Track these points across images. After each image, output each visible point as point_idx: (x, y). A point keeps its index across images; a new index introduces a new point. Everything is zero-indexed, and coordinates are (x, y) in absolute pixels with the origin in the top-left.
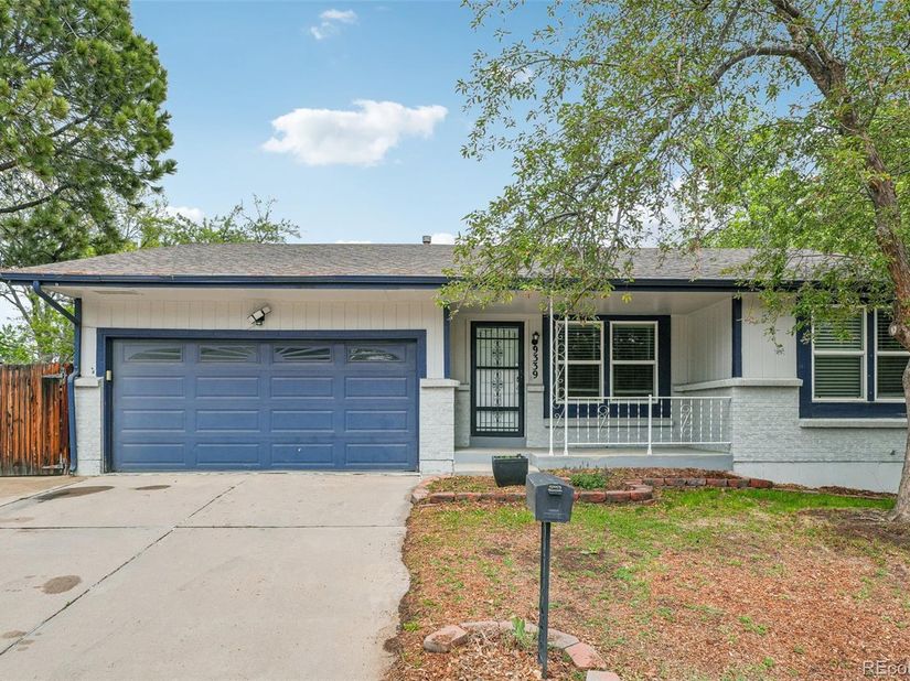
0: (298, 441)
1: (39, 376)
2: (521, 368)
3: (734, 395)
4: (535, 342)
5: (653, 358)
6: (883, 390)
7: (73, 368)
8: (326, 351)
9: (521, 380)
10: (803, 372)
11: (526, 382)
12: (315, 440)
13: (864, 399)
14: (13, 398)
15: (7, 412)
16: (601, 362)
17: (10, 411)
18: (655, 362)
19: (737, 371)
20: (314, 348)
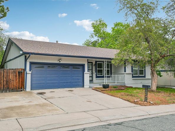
0: (64, 83)
1: (17, 71)
2: (92, 70)
3: (125, 75)
4: (94, 65)
5: (109, 68)
6: (140, 74)
7: (25, 70)
8: (69, 67)
9: (92, 72)
10: (132, 72)
11: (93, 72)
12: (67, 82)
13: (138, 75)
14: (12, 76)
15: (10, 79)
16: (103, 69)
17: (11, 78)
18: (110, 69)
19: (125, 71)
20: (67, 66)
